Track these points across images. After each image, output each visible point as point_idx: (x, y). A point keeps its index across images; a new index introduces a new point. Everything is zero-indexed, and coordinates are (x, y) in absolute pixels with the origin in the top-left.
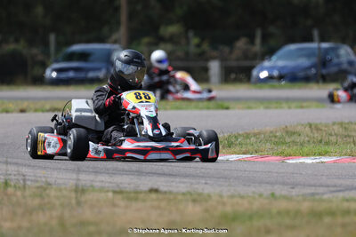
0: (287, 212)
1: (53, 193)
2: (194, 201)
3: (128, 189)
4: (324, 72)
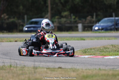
0: (105, 75)
1: (26, 69)
2: (74, 71)
3: (51, 67)
4: (117, 27)
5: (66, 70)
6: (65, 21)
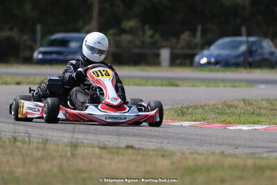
2: (163, 156)
5: (145, 152)
6: (130, 42)
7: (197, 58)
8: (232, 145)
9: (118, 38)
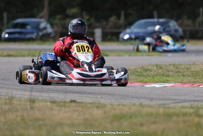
0: (152, 114)
2: (97, 107)
5: (84, 105)
7: (121, 35)
8: (148, 99)
9: (63, 22)
